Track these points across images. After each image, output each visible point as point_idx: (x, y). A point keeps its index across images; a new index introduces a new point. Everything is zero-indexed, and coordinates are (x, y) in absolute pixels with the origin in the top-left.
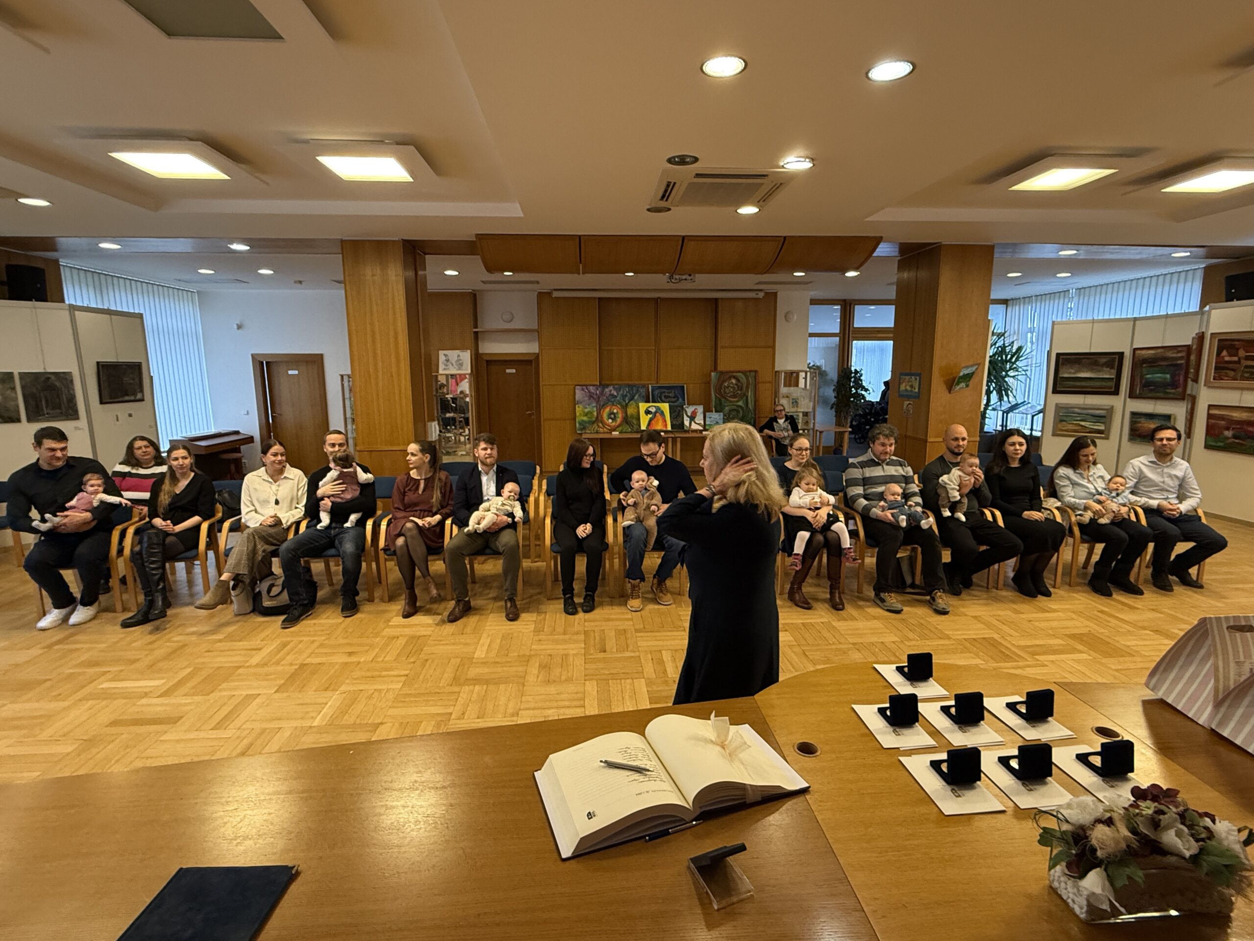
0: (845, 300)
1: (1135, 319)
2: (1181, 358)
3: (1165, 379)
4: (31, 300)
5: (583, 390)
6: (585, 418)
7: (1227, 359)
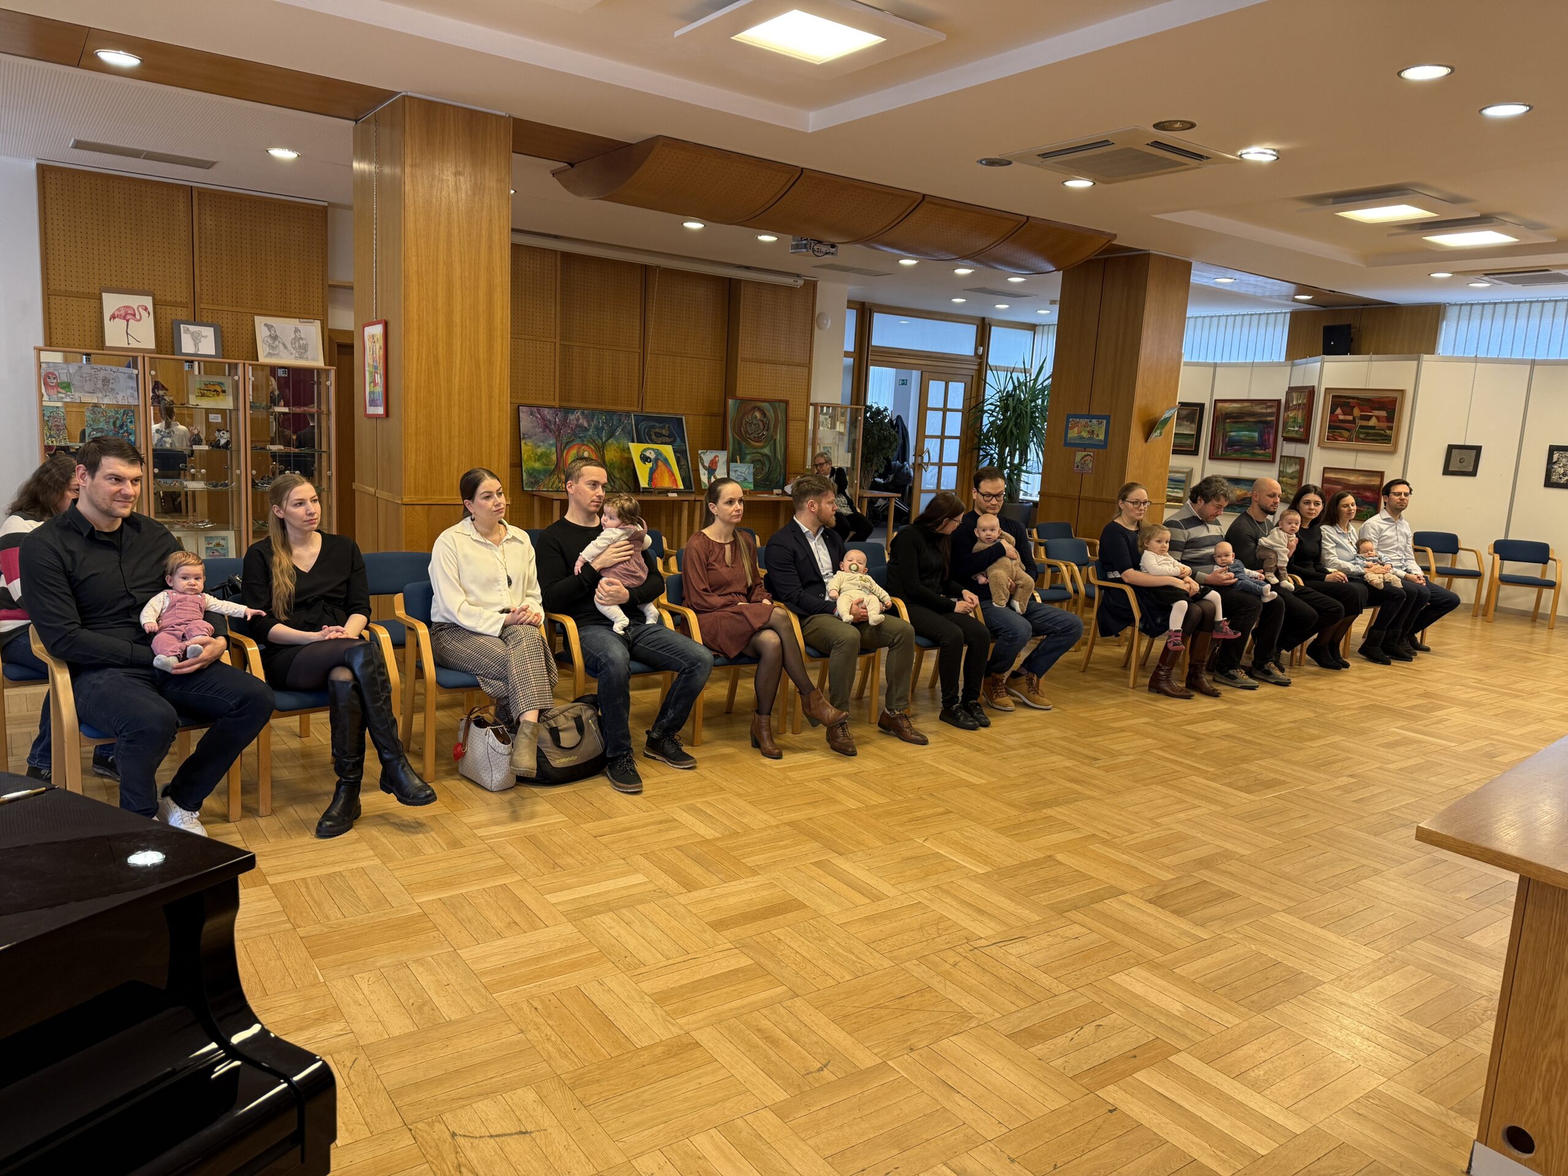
0: (863, 304)
1: (1215, 365)
2: (1271, 414)
3: (1253, 437)
5: (532, 414)
6: (537, 465)
7: (1341, 417)
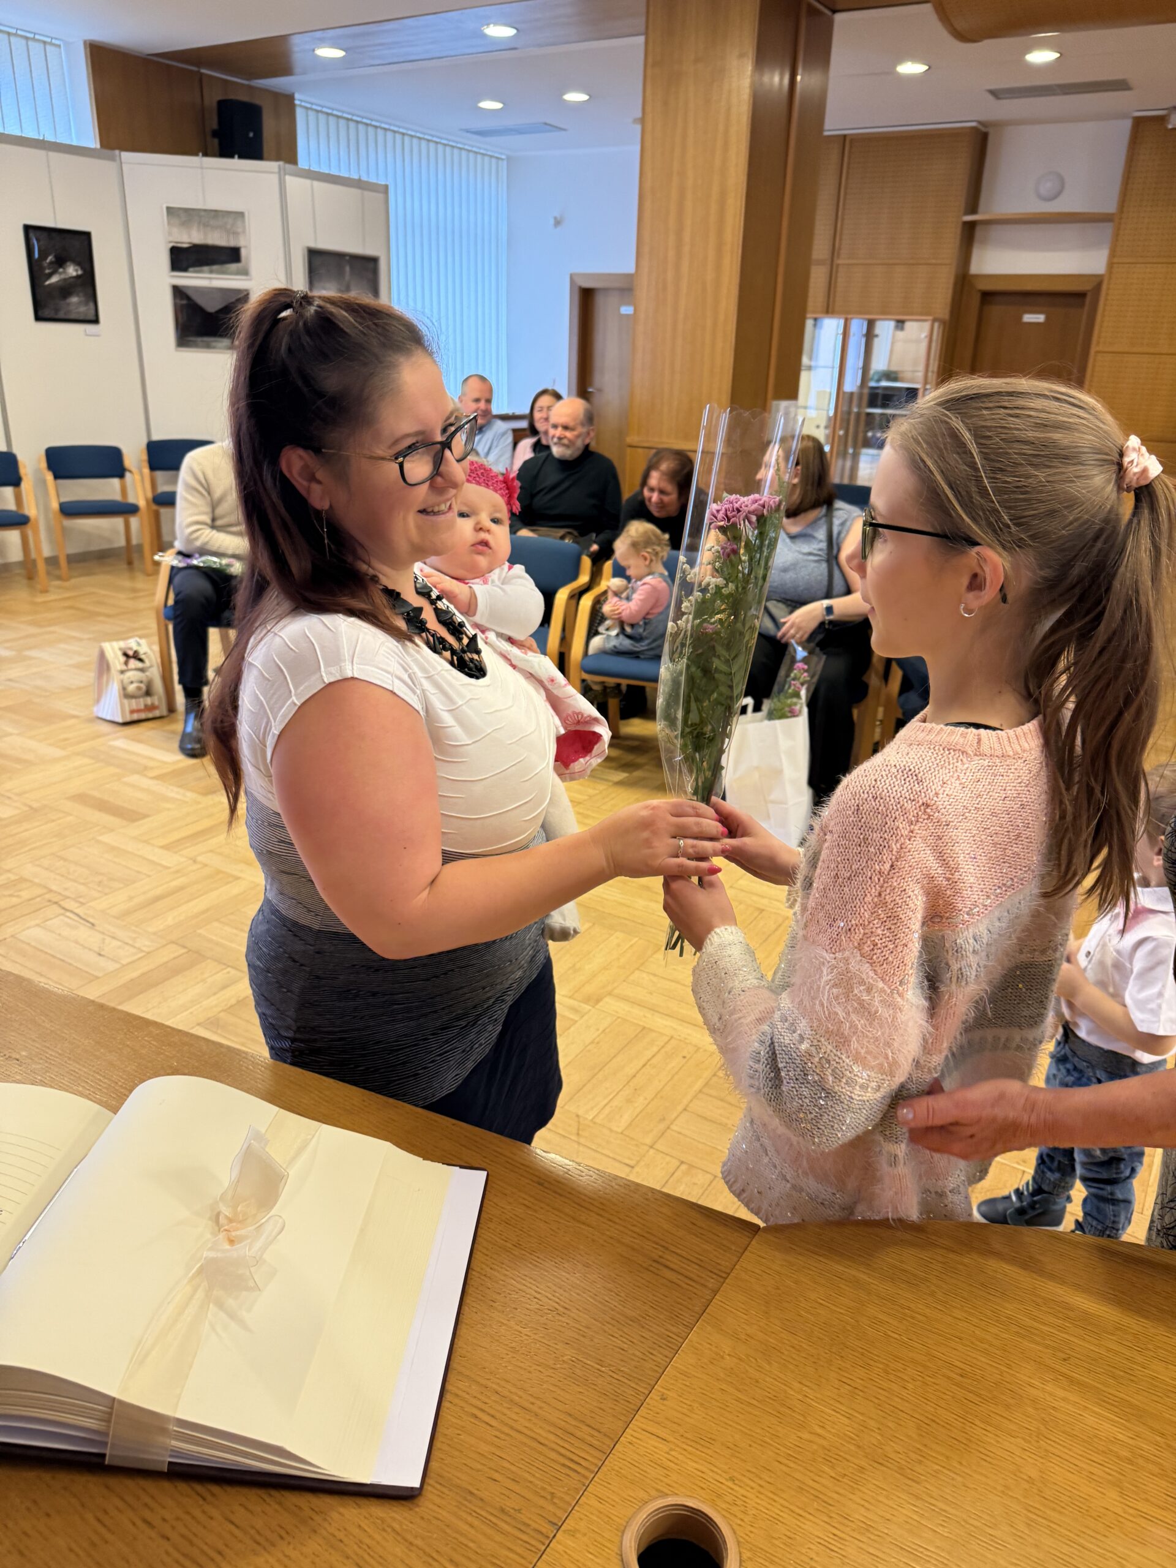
4: (231, 156)
